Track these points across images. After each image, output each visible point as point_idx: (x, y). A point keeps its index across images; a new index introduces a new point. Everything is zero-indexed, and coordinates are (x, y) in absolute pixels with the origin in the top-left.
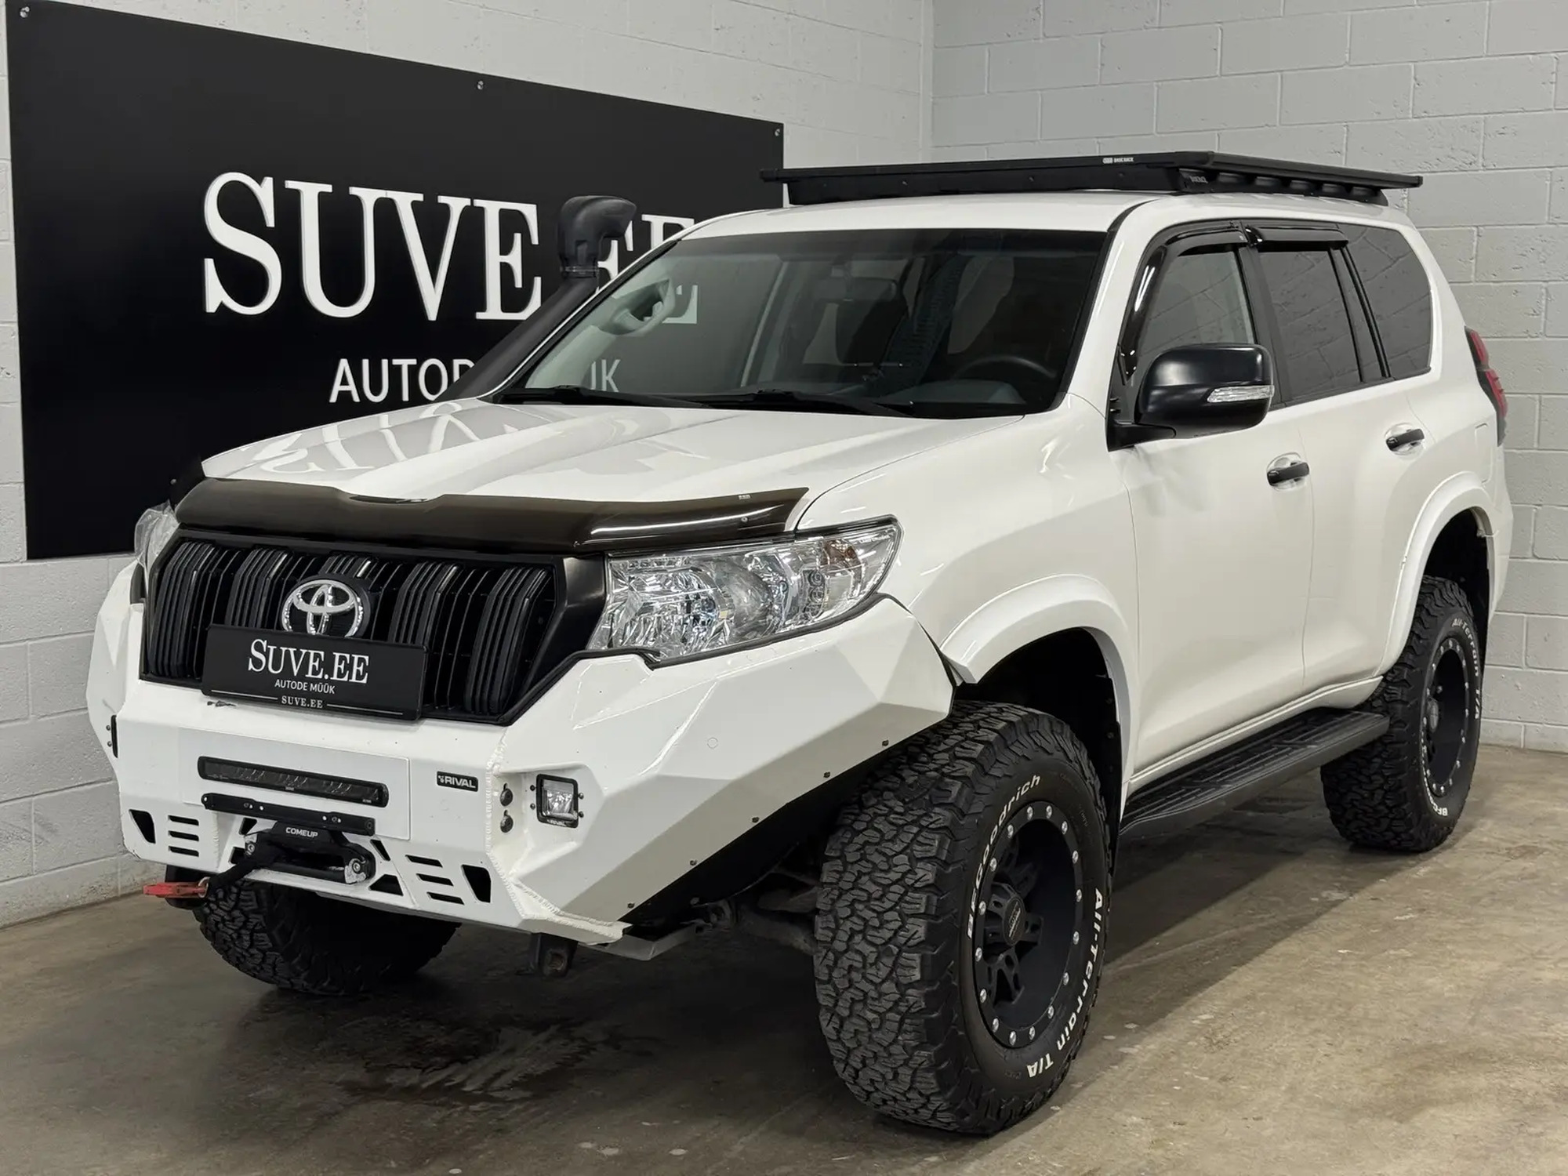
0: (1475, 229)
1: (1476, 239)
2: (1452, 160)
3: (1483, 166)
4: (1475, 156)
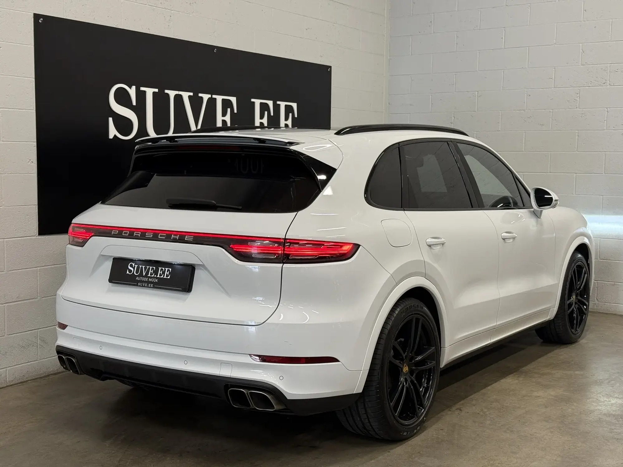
0: (605, 109)
1: (606, 112)
2: (597, 82)
3: (609, 84)
4: (606, 80)
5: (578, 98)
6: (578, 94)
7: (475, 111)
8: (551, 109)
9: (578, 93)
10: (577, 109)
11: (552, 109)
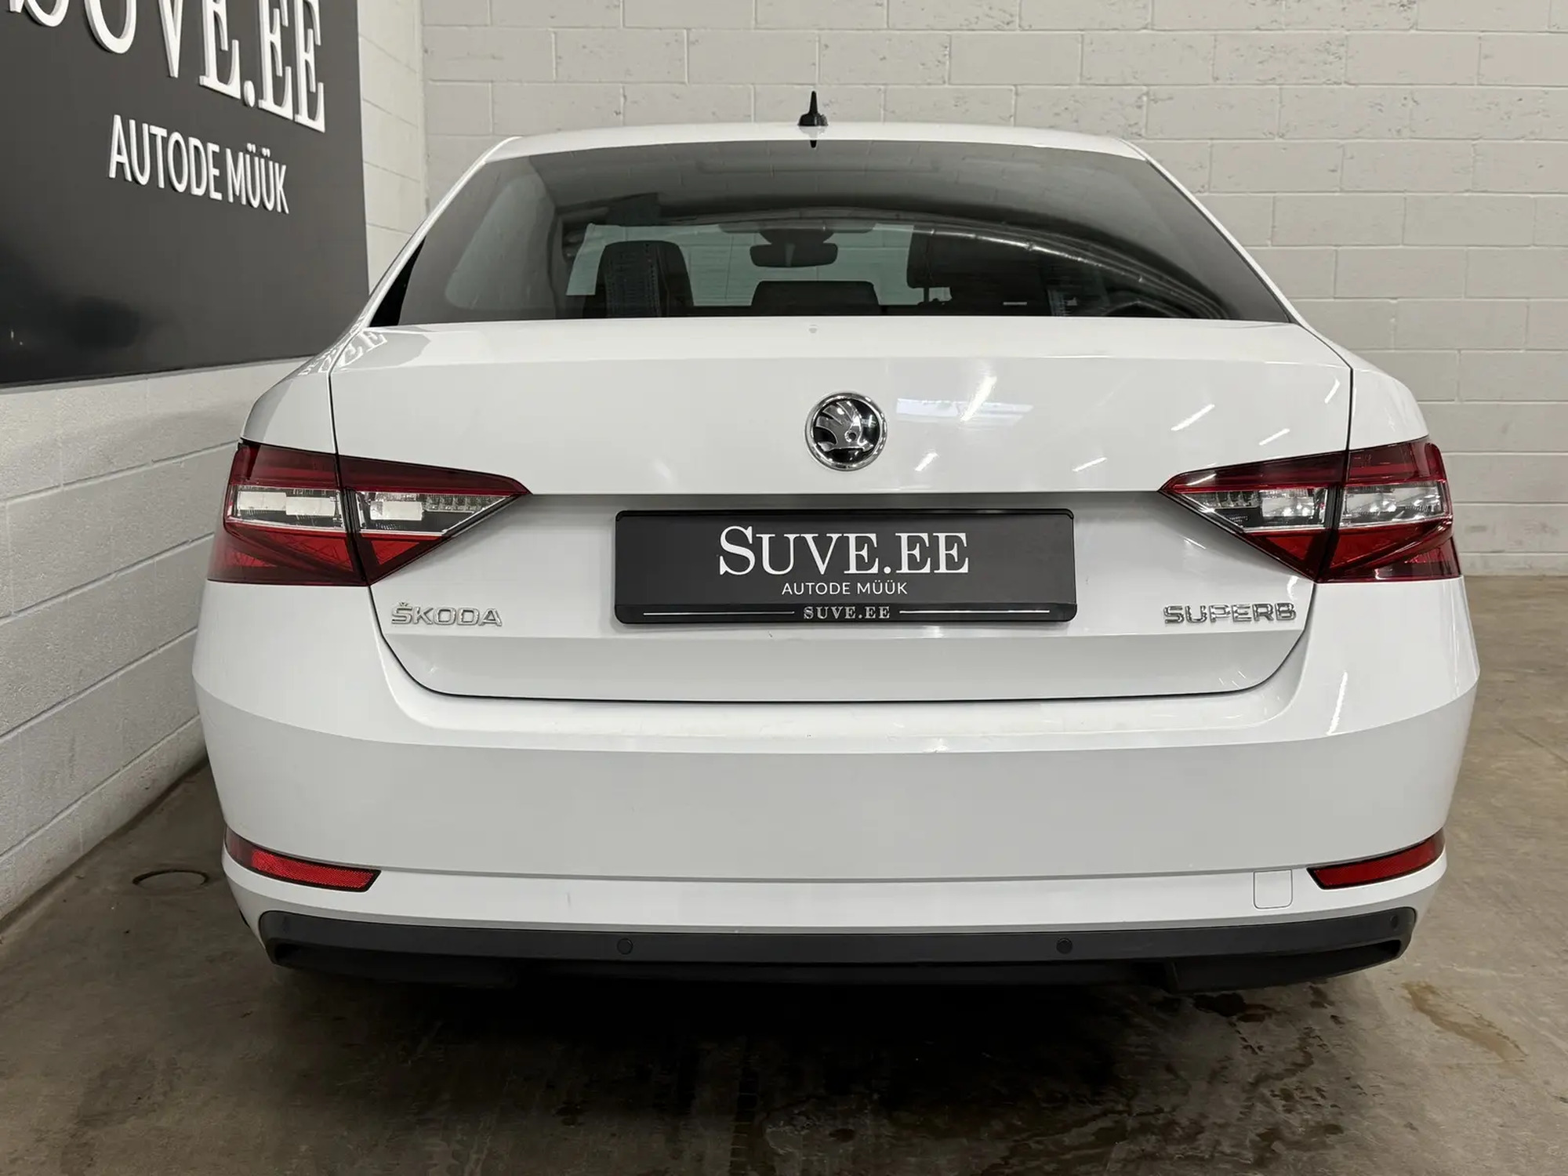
0: (1013, 88)
1: (1014, 97)
2: (991, 20)
3: (1020, 26)
4: (1012, 16)
5: (947, 57)
6: (948, 49)
7: (683, 83)
8: (880, 84)
9: (947, 45)
10: (946, 86)
11: (883, 84)
